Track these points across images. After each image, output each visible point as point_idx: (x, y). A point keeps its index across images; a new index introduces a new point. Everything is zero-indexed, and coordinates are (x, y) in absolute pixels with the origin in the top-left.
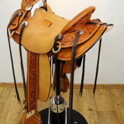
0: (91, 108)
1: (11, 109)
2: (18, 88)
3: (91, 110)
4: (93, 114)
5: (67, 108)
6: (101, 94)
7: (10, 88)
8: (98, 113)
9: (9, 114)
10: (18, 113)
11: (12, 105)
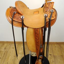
1: (11, 54)
4: (51, 57)
7: (10, 44)
8: (54, 56)
9: (10, 57)
10: (14, 56)
11: (11, 52)
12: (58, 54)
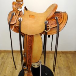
5: (42, 65)
6: (61, 57)
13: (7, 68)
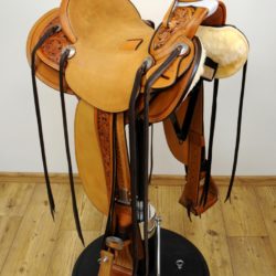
0: (213, 228)
2: (51, 185)
3: (214, 233)
4: (217, 242)
5: (161, 229)
6: (235, 198)
7: (33, 185)
8: (230, 240)
9: (32, 242)
10: (52, 240)
11: (38, 221)
12: (245, 231)
13: (28, 241)
